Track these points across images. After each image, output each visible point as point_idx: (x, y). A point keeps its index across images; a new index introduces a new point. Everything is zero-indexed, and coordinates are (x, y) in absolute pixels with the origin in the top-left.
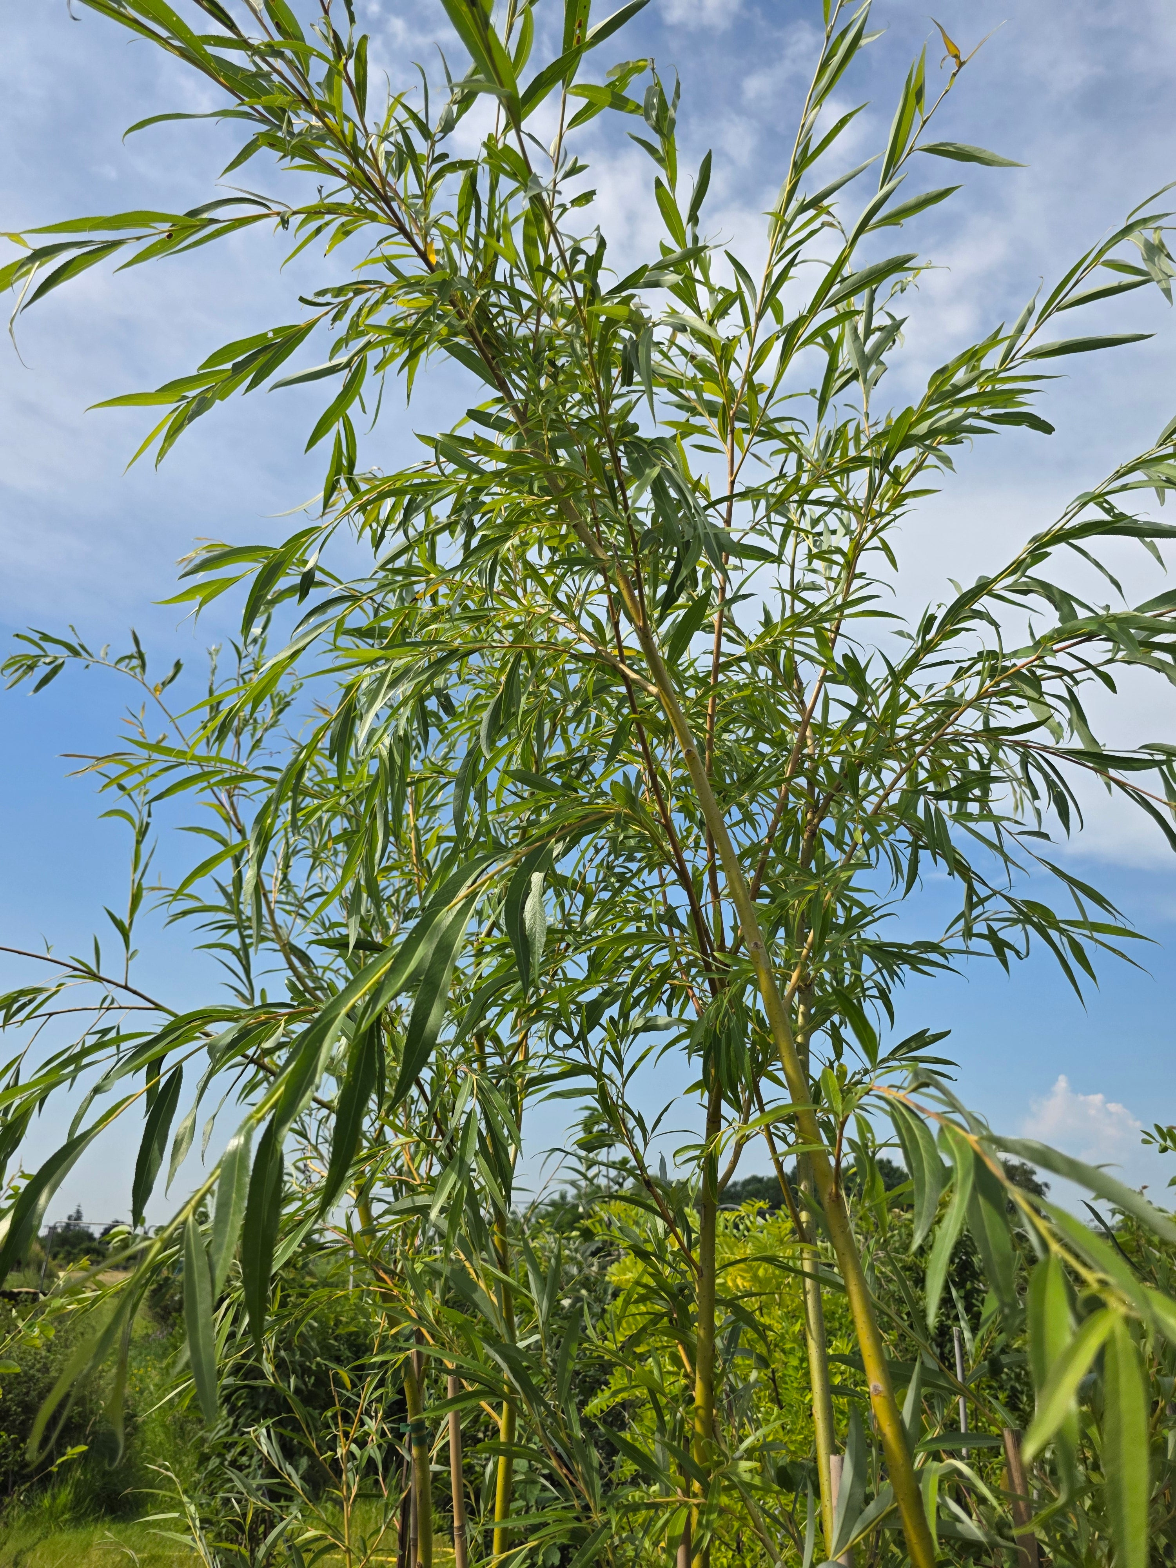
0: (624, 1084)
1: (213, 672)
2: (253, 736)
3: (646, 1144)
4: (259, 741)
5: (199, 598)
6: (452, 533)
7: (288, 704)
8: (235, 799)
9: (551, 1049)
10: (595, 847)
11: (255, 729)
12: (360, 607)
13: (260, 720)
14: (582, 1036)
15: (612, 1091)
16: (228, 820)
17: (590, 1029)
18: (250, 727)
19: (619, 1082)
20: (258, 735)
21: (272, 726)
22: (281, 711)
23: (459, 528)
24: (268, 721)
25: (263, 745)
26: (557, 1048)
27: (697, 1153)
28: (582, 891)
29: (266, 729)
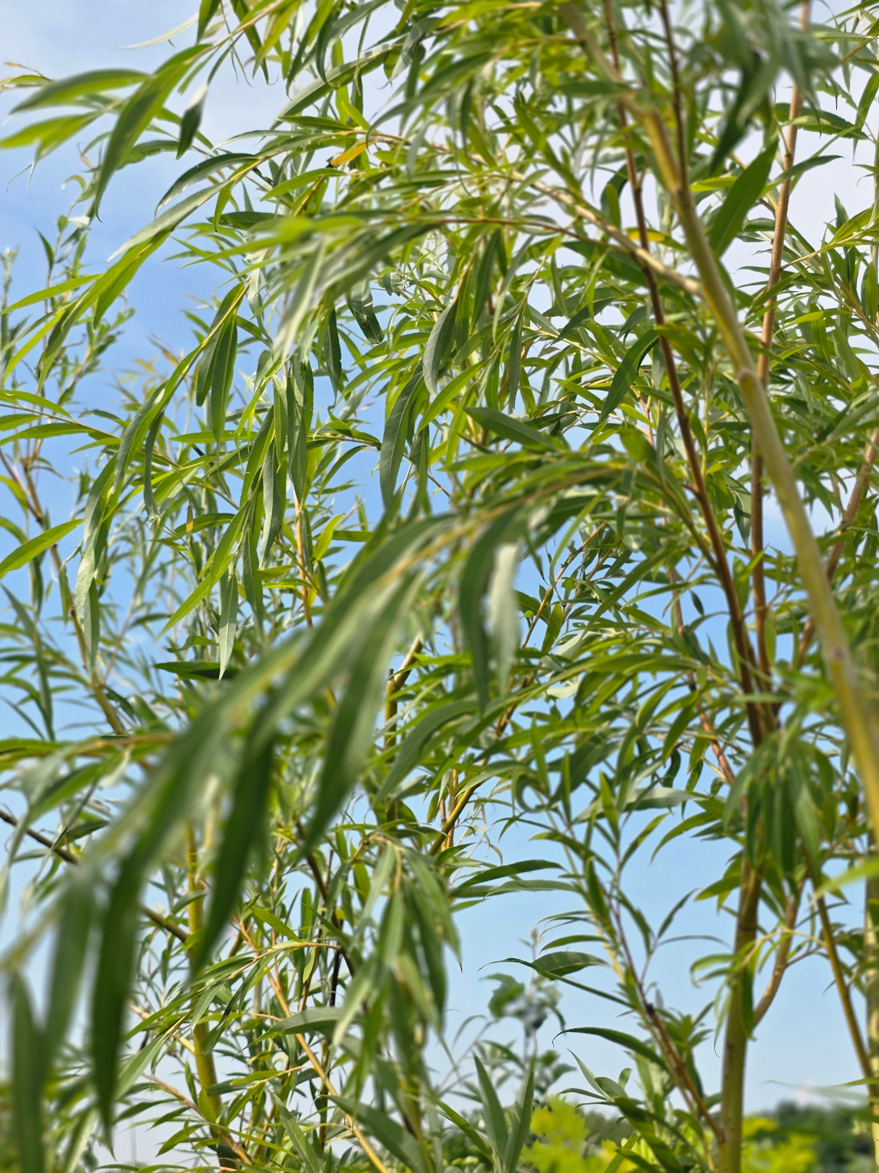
0: (621, 866)
1: (6, 287)
2: (60, 383)
3: (650, 952)
4: (69, 391)
5: (36, 142)
6: (389, 69)
7: (111, 339)
8: (33, 473)
9: (519, 810)
10: (571, 548)
11: (64, 374)
12: (255, 170)
13: (71, 360)
14: (562, 794)
15: (604, 876)
16: (25, 504)
17: (575, 786)
18: (57, 369)
19: (614, 864)
20: (68, 383)
21: (89, 370)
22: (101, 349)
23: (400, 60)
24: (83, 362)
25: (75, 396)
26: (526, 809)
27: (727, 965)
28: (545, 615)
29: (80, 375)
